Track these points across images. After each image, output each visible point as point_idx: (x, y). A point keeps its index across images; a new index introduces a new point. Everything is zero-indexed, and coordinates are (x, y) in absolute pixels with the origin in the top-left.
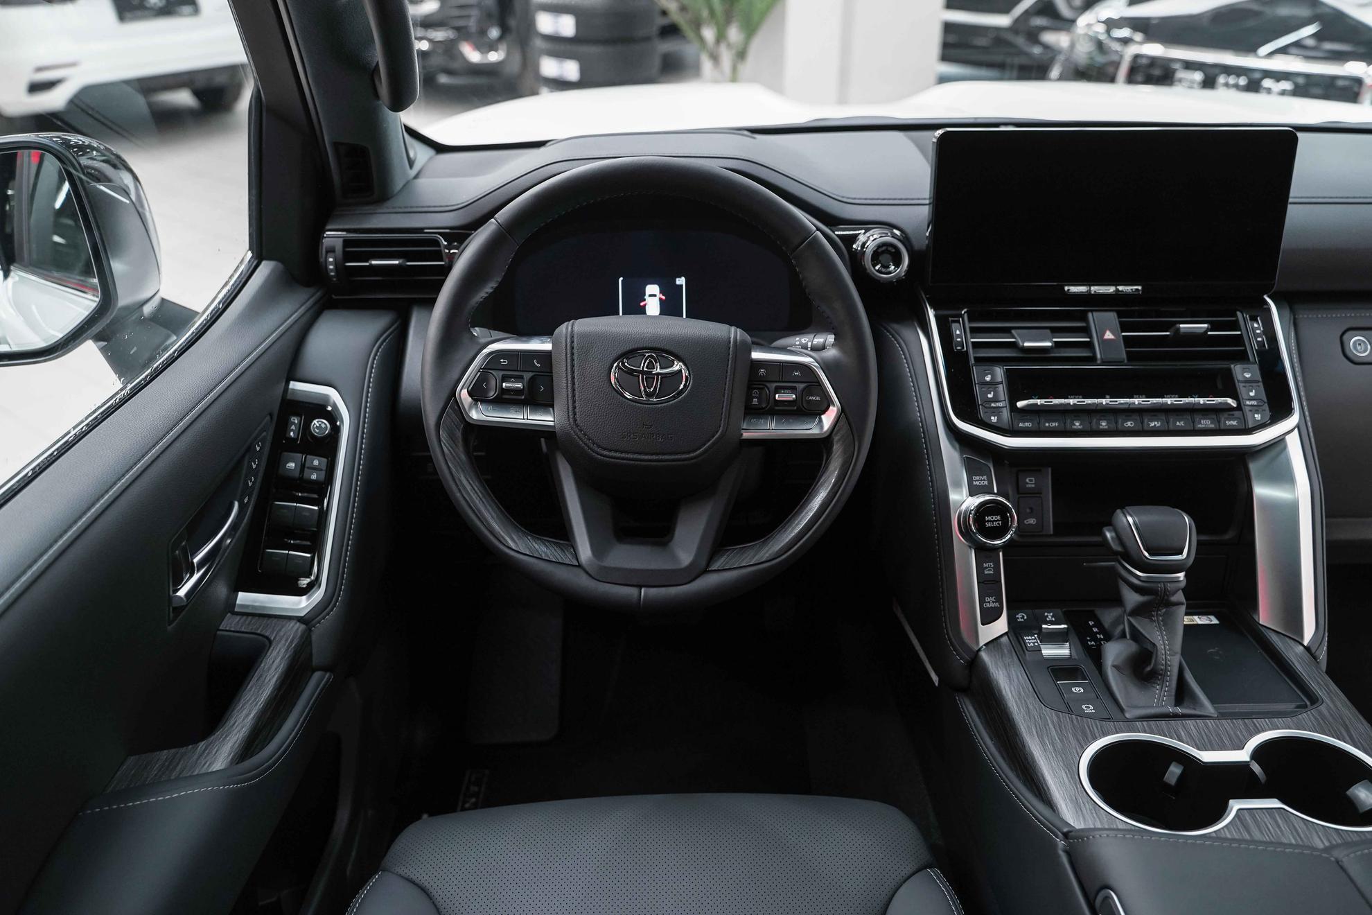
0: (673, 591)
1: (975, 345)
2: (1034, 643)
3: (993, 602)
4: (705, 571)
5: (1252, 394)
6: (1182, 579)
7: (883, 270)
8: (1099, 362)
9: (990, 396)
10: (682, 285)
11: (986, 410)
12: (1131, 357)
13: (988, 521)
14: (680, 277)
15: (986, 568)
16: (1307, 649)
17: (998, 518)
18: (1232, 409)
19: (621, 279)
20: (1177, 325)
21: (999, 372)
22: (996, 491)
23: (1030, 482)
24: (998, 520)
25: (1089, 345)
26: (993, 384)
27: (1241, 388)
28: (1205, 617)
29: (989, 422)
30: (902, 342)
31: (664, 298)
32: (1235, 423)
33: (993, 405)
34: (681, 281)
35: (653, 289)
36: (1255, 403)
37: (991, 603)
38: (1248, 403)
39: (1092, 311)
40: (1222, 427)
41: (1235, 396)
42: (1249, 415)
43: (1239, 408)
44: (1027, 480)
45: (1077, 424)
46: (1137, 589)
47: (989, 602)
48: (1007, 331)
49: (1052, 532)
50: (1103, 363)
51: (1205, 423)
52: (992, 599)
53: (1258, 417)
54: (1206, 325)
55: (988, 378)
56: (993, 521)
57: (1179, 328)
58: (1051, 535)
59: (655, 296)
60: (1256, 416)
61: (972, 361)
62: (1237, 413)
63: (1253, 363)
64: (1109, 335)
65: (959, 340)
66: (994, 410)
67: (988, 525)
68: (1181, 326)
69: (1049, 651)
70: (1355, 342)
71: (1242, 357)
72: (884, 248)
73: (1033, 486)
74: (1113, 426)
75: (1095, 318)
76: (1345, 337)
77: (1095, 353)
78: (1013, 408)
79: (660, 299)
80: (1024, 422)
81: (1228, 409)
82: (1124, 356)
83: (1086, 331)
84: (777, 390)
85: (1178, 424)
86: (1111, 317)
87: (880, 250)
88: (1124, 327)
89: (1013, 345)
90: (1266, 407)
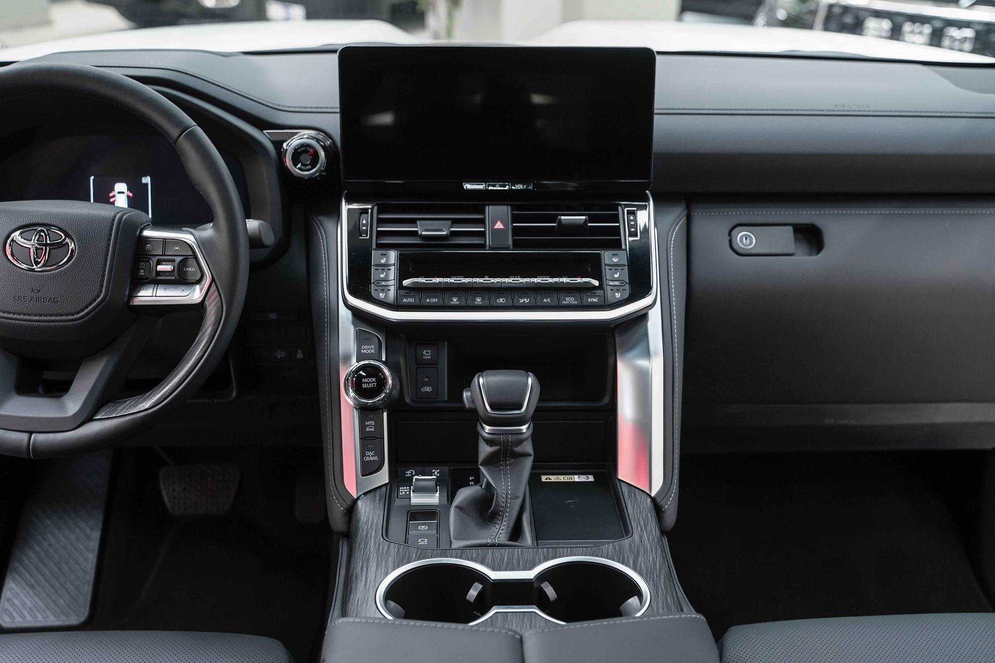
0: (60, 436)
1: (380, 234)
2: (406, 492)
3: (372, 456)
4: (90, 419)
5: (616, 276)
6: (524, 431)
7: (303, 168)
8: (487, 248)
9: (382, 276)
10: (147, 184)
11: (377, 288)
12: (517, 244)
13: (365, 383)
14: (146, 176)
15: (368, 426)
16: (653, 500)
17: (374, 380)
18: (595, 288)
19: (92, 178)
20: (559, 217)
21: (393, 255)
22: (384, 359)
23: (427, 354)
24: (373, 382)
25: (482, 234)
26: (386, 266)
27: (607, 272)
28: (585, 477)
29: (377, 298)
30: (323, 231)
31: (131, 195)
32: (595, 300)
33: (383, 283)
34: (147, 180)
35: (121, 187)
36: (617, 283)
37: (371, 457)
38: (611, 283)
39: (489, 205)
40: (584, 303)
41: (599, 277)
42: (609, 293)
43: (601, 287)
44: (424, 353)
45: (455, 300)
46: (490, 442)
47: (369, 456)
48: (413, 222)
49: (446, 399)
50: (491, 249)
51: (570, 300)
52: (371, 453)
53: (618, 295)
54: (584, 217)
55: (383, 261)
56: (370, 383)
57: (560, 220)
58: (445, 402)
59: (123, 193)
60: (617, 294)
61: (374, 246)
62: (599, 292)
63: (624, 250)
64: (499, 225)
65: (364, 228)
66: (382, 288)
67: (365, 386)
68: (563, 217)
69: (417, 500)
70: (741, 237)
71: (616, 245)
72: (303, 149)
73: (429, 357)
74: (486, 303)
75: (491, 210)
76: (733, 233)
77: (485, 241)
78: (400, 287)
79: (128, 197)
80: (407, 297)
81: (590, 289)
82: (510, 242)
83: (482, 222)
84: (159, 262)
85: (545, 300)
86: (504, 210)
87: (299, 150)
88: (515, 219)
89: (415, 234)
90: (627, 287)
